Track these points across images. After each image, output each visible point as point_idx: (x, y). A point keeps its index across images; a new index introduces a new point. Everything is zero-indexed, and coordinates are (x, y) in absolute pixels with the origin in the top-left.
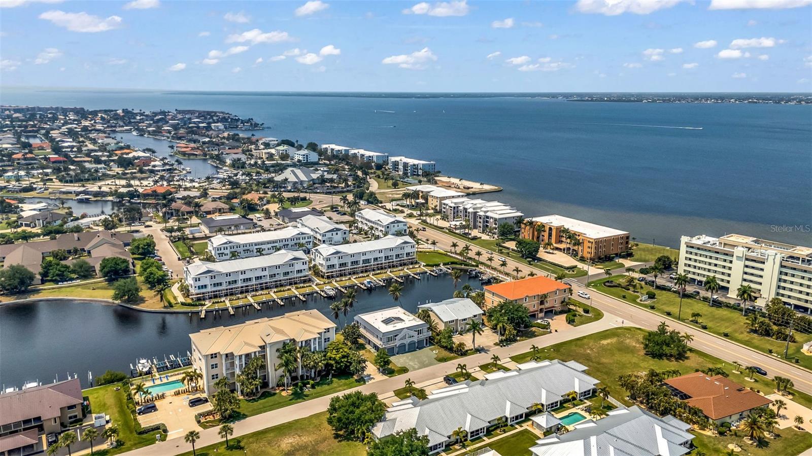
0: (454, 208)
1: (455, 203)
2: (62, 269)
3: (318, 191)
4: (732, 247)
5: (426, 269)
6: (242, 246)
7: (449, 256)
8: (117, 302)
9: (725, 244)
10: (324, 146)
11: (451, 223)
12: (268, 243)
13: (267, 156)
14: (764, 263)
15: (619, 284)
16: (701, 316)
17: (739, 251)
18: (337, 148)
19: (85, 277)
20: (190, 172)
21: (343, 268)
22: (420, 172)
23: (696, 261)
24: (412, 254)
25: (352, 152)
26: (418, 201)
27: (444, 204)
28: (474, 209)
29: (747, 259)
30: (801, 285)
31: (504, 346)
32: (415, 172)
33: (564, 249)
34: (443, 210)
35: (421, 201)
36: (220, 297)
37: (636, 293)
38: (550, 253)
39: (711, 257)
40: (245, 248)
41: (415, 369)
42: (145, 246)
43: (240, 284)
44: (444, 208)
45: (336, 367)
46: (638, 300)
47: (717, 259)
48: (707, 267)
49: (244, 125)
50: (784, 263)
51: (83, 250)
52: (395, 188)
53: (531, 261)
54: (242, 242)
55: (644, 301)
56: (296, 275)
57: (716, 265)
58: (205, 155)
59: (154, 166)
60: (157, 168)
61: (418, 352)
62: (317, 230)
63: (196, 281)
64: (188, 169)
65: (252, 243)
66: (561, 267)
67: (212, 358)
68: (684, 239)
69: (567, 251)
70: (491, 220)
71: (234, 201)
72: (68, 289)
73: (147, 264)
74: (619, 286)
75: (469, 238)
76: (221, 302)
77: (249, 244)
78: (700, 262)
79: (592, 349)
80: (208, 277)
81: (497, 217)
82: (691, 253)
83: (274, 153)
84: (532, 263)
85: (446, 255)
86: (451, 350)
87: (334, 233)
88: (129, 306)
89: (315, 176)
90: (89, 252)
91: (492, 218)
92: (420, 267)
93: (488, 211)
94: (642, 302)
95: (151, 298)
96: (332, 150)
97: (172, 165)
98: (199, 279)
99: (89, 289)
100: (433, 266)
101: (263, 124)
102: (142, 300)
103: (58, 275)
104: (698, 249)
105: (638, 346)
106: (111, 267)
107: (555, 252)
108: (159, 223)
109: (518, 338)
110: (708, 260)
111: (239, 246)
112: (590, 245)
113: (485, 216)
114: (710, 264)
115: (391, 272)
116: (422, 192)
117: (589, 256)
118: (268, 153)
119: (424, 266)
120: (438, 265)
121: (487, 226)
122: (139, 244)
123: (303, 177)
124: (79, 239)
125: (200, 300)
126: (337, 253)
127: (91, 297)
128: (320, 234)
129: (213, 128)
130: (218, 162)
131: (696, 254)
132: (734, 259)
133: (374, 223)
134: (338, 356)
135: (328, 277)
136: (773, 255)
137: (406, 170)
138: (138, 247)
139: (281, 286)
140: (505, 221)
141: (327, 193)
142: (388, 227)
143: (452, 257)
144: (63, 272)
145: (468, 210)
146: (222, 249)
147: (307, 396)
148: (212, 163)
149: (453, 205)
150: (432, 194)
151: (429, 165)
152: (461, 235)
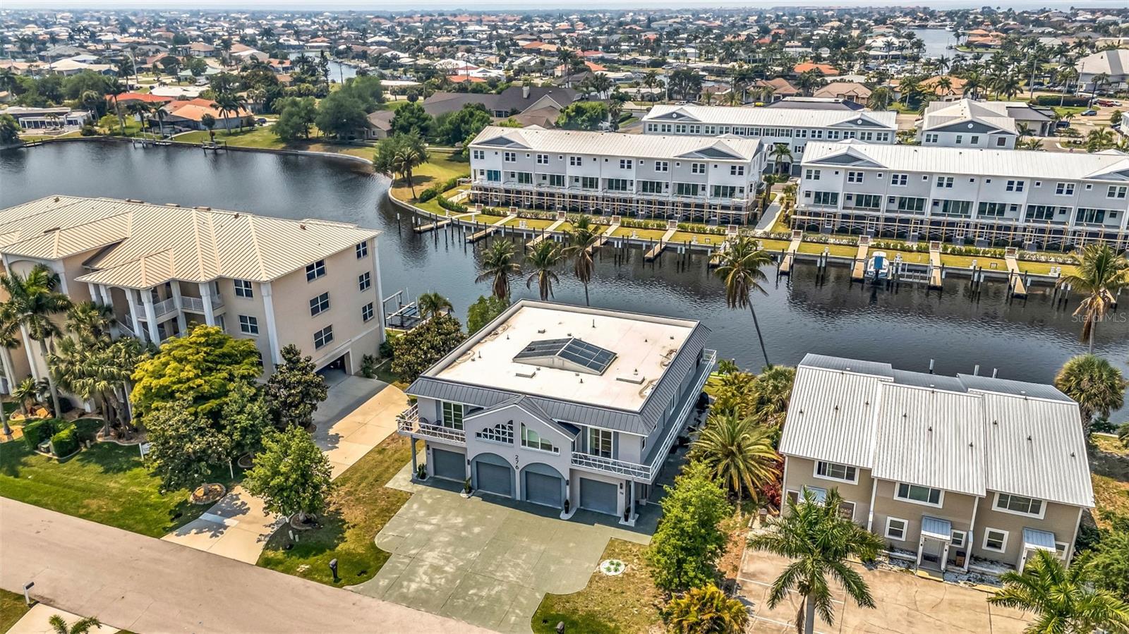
21: (865, 212)
43: (571, 189)
56: (709, 200)
80: (500, 153)
98: (482, 153)
115: (1016, 260)
126: (847, 158)
146: (660, 128)
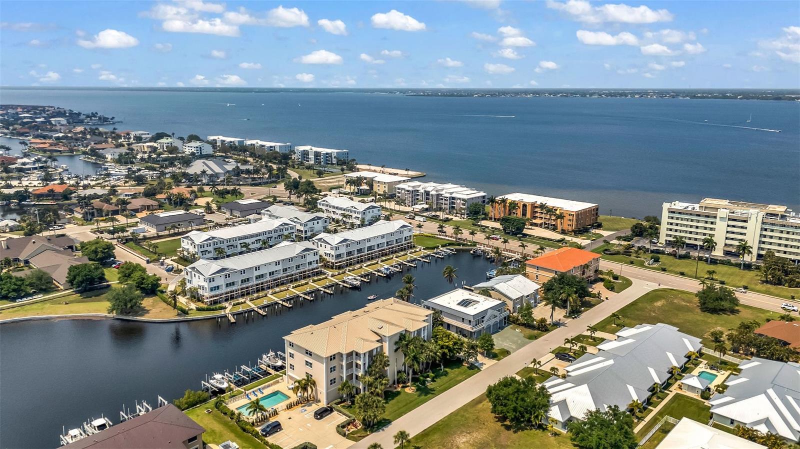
0: (412, 191)
1: (413, 187)
2: (19, 283)
3: (241, 183)
4: (715, 210)
5: (428, 252)
6: (225, 242)
7: (438, 238)
8: (111, 315)
9: (705, 207)
10: (211, 138)
11: (414, 207)
12: (252, 236)
13: (150, 150)
14: (745, 221)
15: (618, 252)
16: (716, 273)
17: (722, 213)
18: (228, 139)
19: (46, 291)
20: (67, 170)
21: (351, 257)
22: (334, 161)
23: (677, 225)
24: (408, 238)
25: (249, 142)
26: (361, 188)
27: (399, 189)
28: (437, 191)
29: (729, 219)
30: (780, 238)
31: (576, 317)
32: (329, 161)
33: (541, 225)
34: (397, 194)
35: (365, 187)
36: (237, 297)
37: (638, 258)
38: (529, 229)
39: (692, 220)
40: (229, 244)
41: (515, 350)
42: (104, 249)
43: (254, 282)
44: (399, 193)
45: (449, 356)
46: (646, 264)
47: (698, 221)
48: (689, 229)
49: (91, 120)
50: (765, 220)
51: (17, 260)
52: (320, 177)
53: (521, 237)
54: (226, 237)
55: (652, 264)
56: (307, 268)
57: (697, 227)
58: (71, 151)
59: (24, 164)
60: (27, 166)
61: (501, 332)
62: (296, 220)
63: (210, 282)
64: (64, 166)
65: (236, 238)
66: (552, 240)
67: (331, 360)
68: (666, 206)
69: (546, 226)
70: (459, 201)
71: (158, 196)
72: (34, 306)
73: (129, 269)
74: (618, 253)
75: (440, 220)
76: (242, 303)
77: (233, 238)
78: (682, 225)
79: (654, 312)
80: (222, 277)
81: (466, 197)
82: (672, 218)
83: (157, 146)
84: (522, 239)
85: (434, 237)
86: (532, 327)
87: (316, 222)
88: (130, 318)
89: (229, 168)
90: (27, 262)
91: (460, 199)
92: (420, 250)
93: (453, 193)
94: (651, 266)
95: (153, 306)
96: (223, 141)
97: (46, 162)
98: (213, 278)
99: (60, 304)
100: (433, 248)
101: (113, 118)
102: (145, 311)
103: (14, 290)
104: (680, 213)
105: (688, 304)
106: (86, 275)
107: (533, 228)
108: (82, 225)
109: (583, 309)
110: (690, 223)
111: (222, 241)
112: (571, 218)
113: (450, 198)
114: (691, 226)
115: (397, 257)
116: (365, 178)
117: (570, 228)
118: (151, 147)
119: (424, 249)
120: (438, 247)
121: (453, 208)
122: (96, 248)
123: (218, 170)
124: (8, 248)
125: (215, 304)
126: (345, 240)
127: (71, 312)
128: (301, 225)
129: (53, 123)
130: (94, 158)
131: (677, 219)
132: (718, 220)
133: (344, 210)
134: (451, 343)
135: (340, 268)
136: (755, 215)
137: (317, 159)
138: (96, 252)
139: (296, 280)
140: (474, 201)
141: (252, 185)
142: (364, 213)
143: (442, 239)
144: (20, 286)
145: (431, 193)
146: (206, 246)
147: (433, 390)
148: (86, 159)
149: (411, 189)
150: (376, 179)
151: (343, 153)
152: (430, 218)
